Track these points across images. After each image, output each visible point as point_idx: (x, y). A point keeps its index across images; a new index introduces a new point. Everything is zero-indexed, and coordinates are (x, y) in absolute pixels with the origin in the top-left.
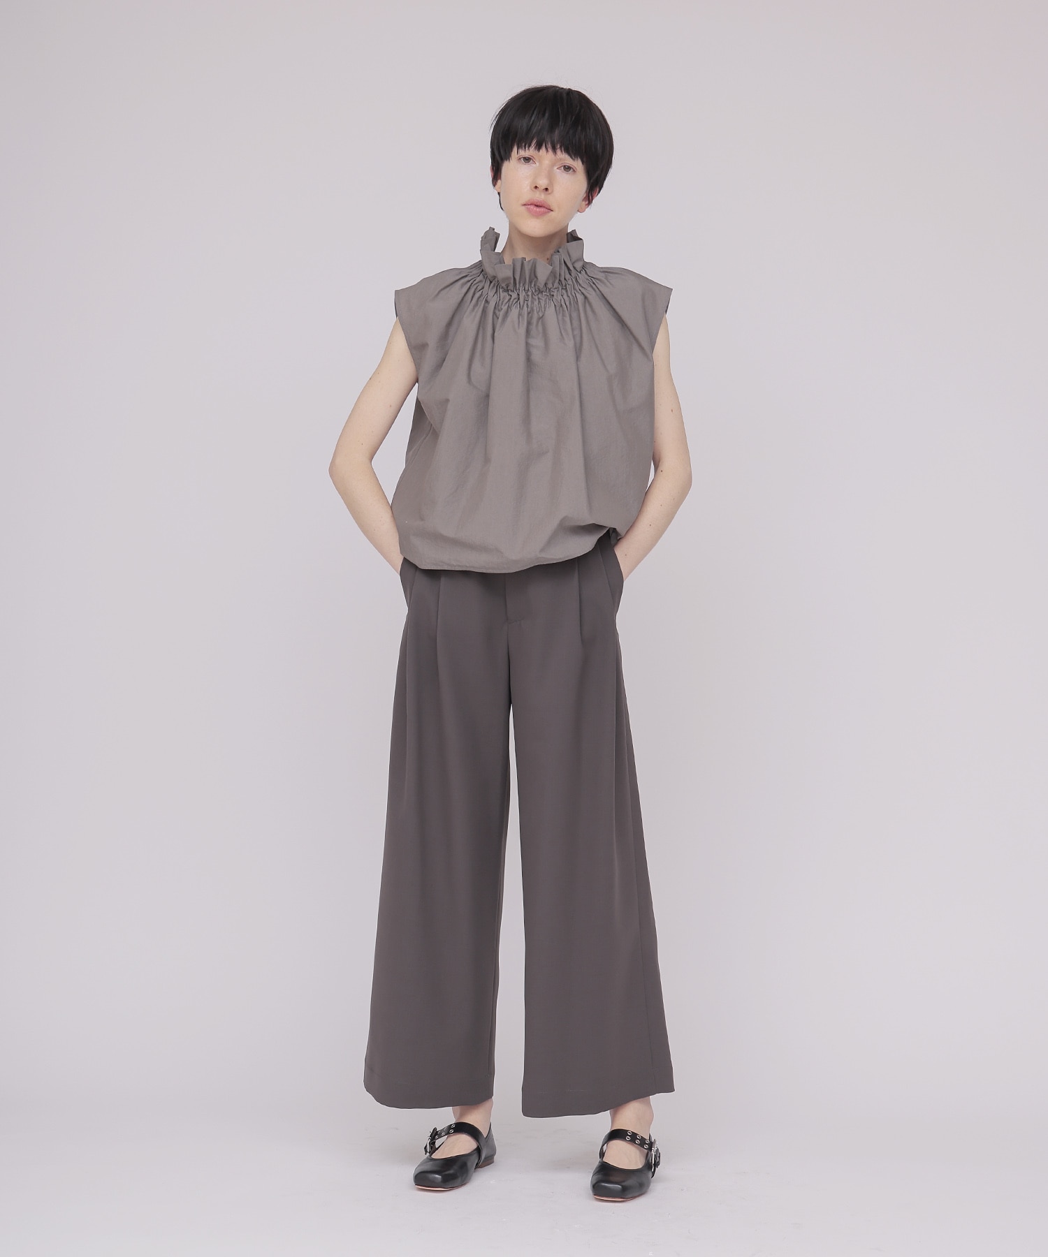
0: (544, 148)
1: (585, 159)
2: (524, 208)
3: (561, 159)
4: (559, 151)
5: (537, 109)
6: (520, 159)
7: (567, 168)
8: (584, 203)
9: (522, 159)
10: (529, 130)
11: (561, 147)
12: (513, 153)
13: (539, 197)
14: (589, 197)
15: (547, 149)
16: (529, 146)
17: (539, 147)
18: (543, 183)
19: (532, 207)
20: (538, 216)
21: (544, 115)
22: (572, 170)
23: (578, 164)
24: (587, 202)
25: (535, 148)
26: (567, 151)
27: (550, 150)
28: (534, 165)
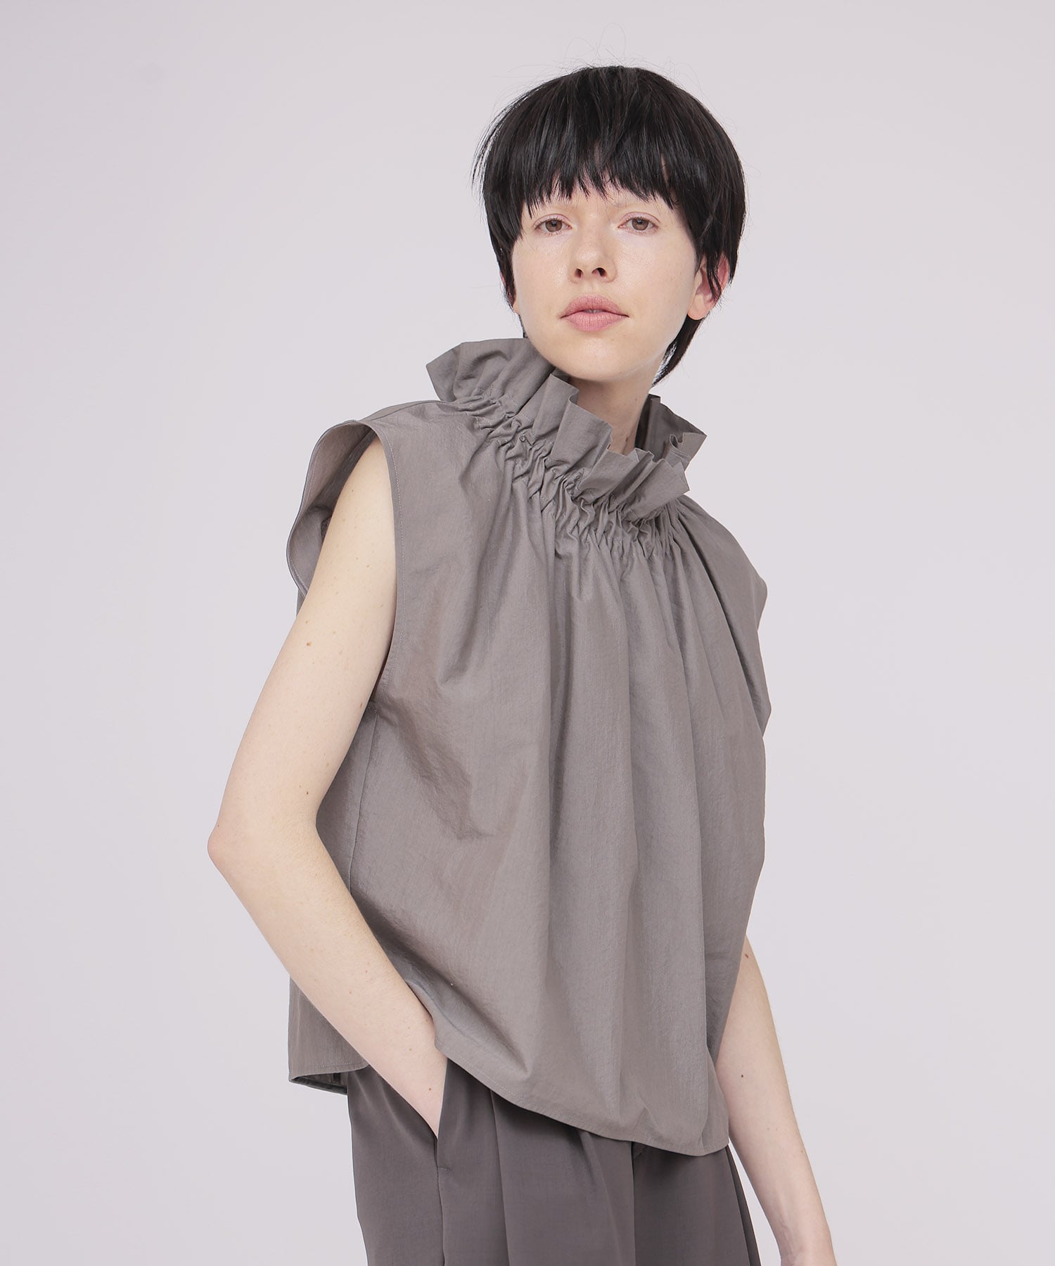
0: (578, 190)
1: (673, 197)
2: (564, 321)
3: (618, 205)
4: (610, 188)
5: (548, 115)
6: (538, 227)
7: (640, 223)
8: (701, 297)
9: (544, 227)
10: (541, 161)
11: (612, 179)
12: (523, 218)
13: (592, 290)
14: (711, 283)
15: (585, 189)
16: (549, 193)
17: (568, 189)
18: (589, 259)
19: (581, 317)
20: (595, 331)
21: (564, 122)
22: (650, 225)
23: (657, 208)
24: (710, 296)
25: (562, 190)
26: (627, 183)
27: (592, 189)
28: (570, 232)
